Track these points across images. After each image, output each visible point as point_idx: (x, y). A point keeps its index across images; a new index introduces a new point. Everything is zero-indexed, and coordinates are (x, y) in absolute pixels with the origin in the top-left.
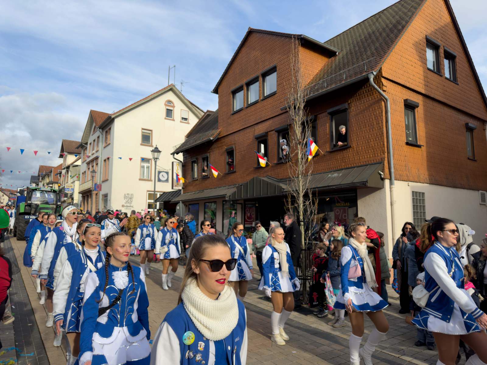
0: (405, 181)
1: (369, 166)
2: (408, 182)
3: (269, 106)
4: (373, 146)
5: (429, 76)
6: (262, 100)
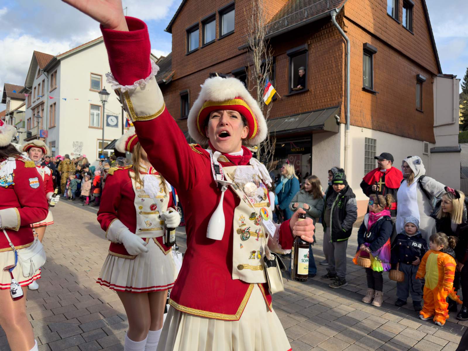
0: (359, 126)
1: (326, 110)
2: (361, 128)
3: (226, 46)
4: (331, 89)
5: (388, 22)
6: (219, 40)
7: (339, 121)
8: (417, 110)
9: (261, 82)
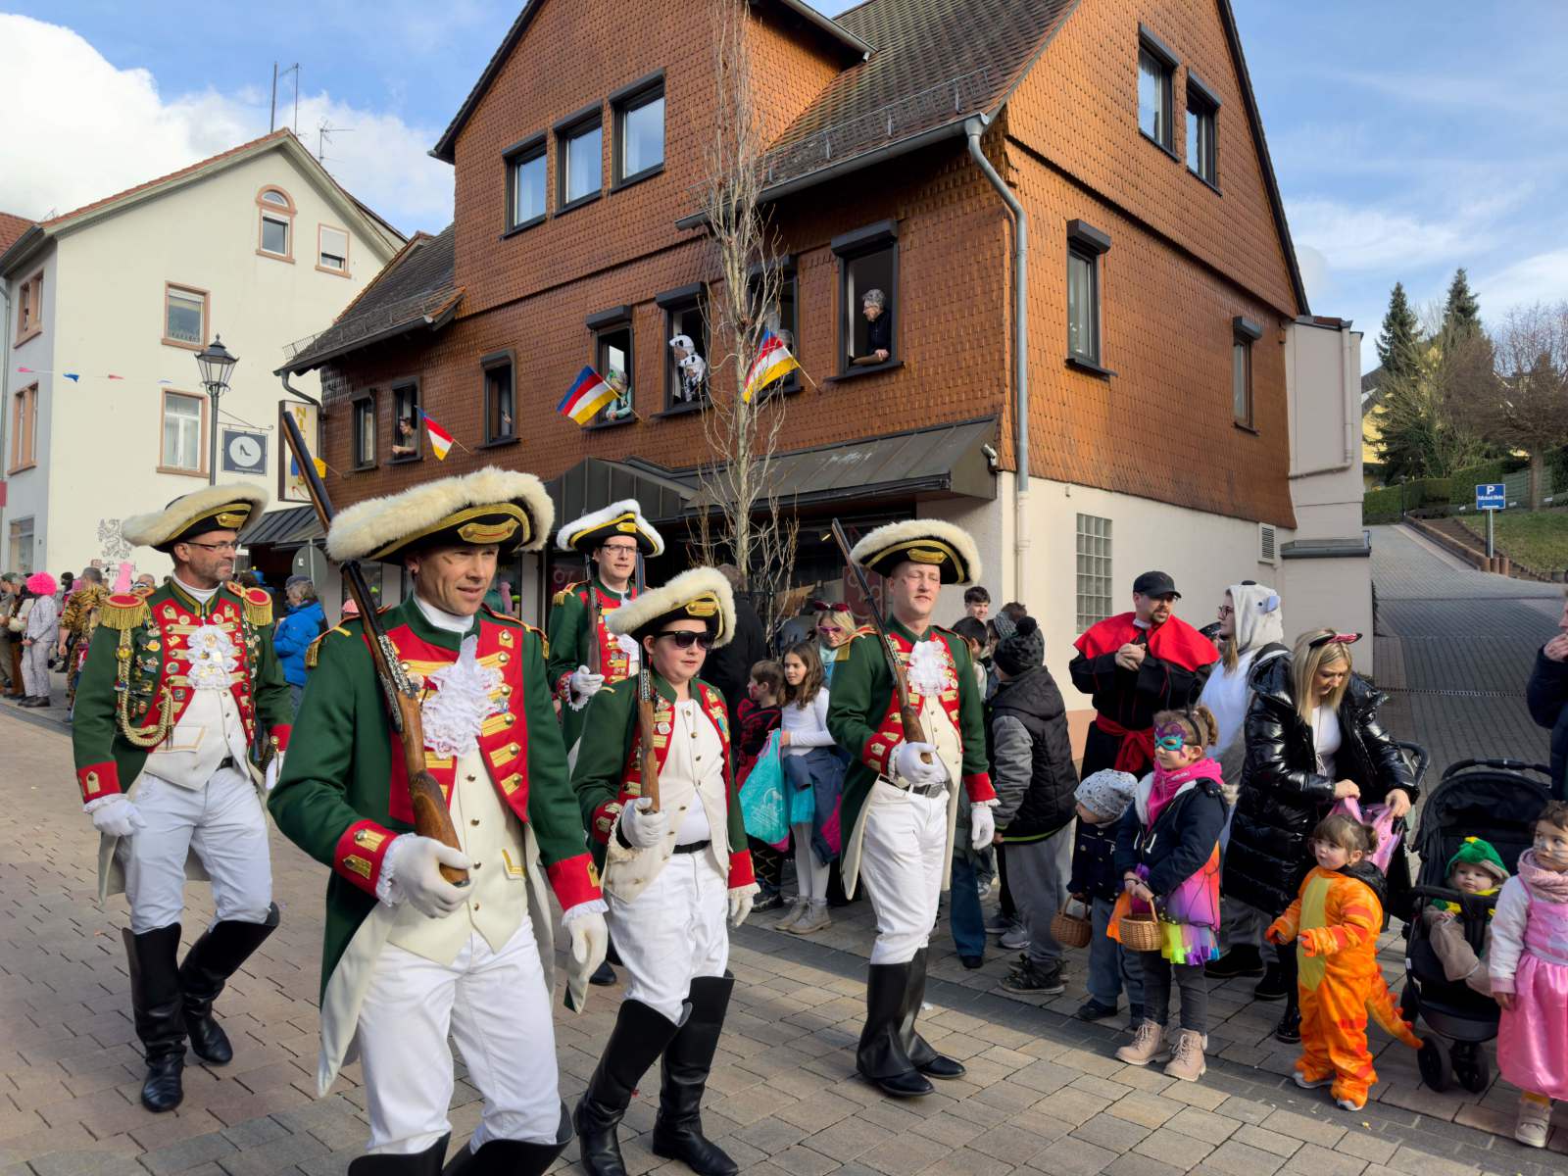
0: (1057, 480)
1: (955, 427)
2: (1064, 485)
3: (638, 213)
4: (971, 363)
5: (1143, 157)
6: (614, 192)
7: (994, 462)
8: (1237, 426)
9: (747, 342)
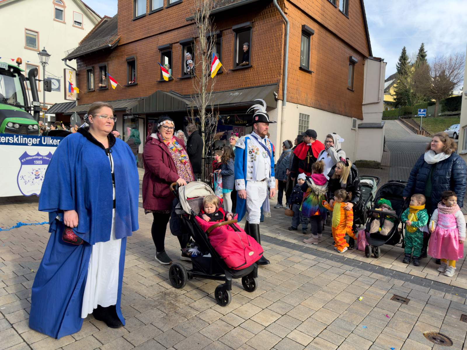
0: (295, 103)
1: (265, 87)
2: (297, 105)
3: (174, 15)
4: (272, 67)
5: (326, 6)
6: (167, 8)
7: (277, 97)
8: (348, 88)
9: (205, 58)
